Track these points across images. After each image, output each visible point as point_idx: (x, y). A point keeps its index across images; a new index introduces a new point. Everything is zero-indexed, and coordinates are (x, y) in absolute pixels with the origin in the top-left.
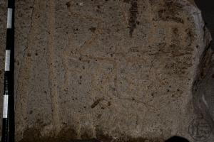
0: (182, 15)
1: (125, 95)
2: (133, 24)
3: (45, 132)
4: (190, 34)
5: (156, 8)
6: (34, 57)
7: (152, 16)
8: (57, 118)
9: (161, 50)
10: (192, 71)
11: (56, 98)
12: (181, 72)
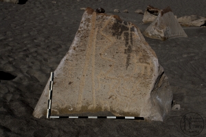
0: (149, 61)
1: (123, 94)
2: (128, 64)
3: (90, 108)
4: (152, 70)
5: (138, 57)
6: (86, 76)
7: (136, 61)
8: (95, 102)
9: (139, 76)
10: (151, 86)
11: (94, 94)
12: (147, 86)
